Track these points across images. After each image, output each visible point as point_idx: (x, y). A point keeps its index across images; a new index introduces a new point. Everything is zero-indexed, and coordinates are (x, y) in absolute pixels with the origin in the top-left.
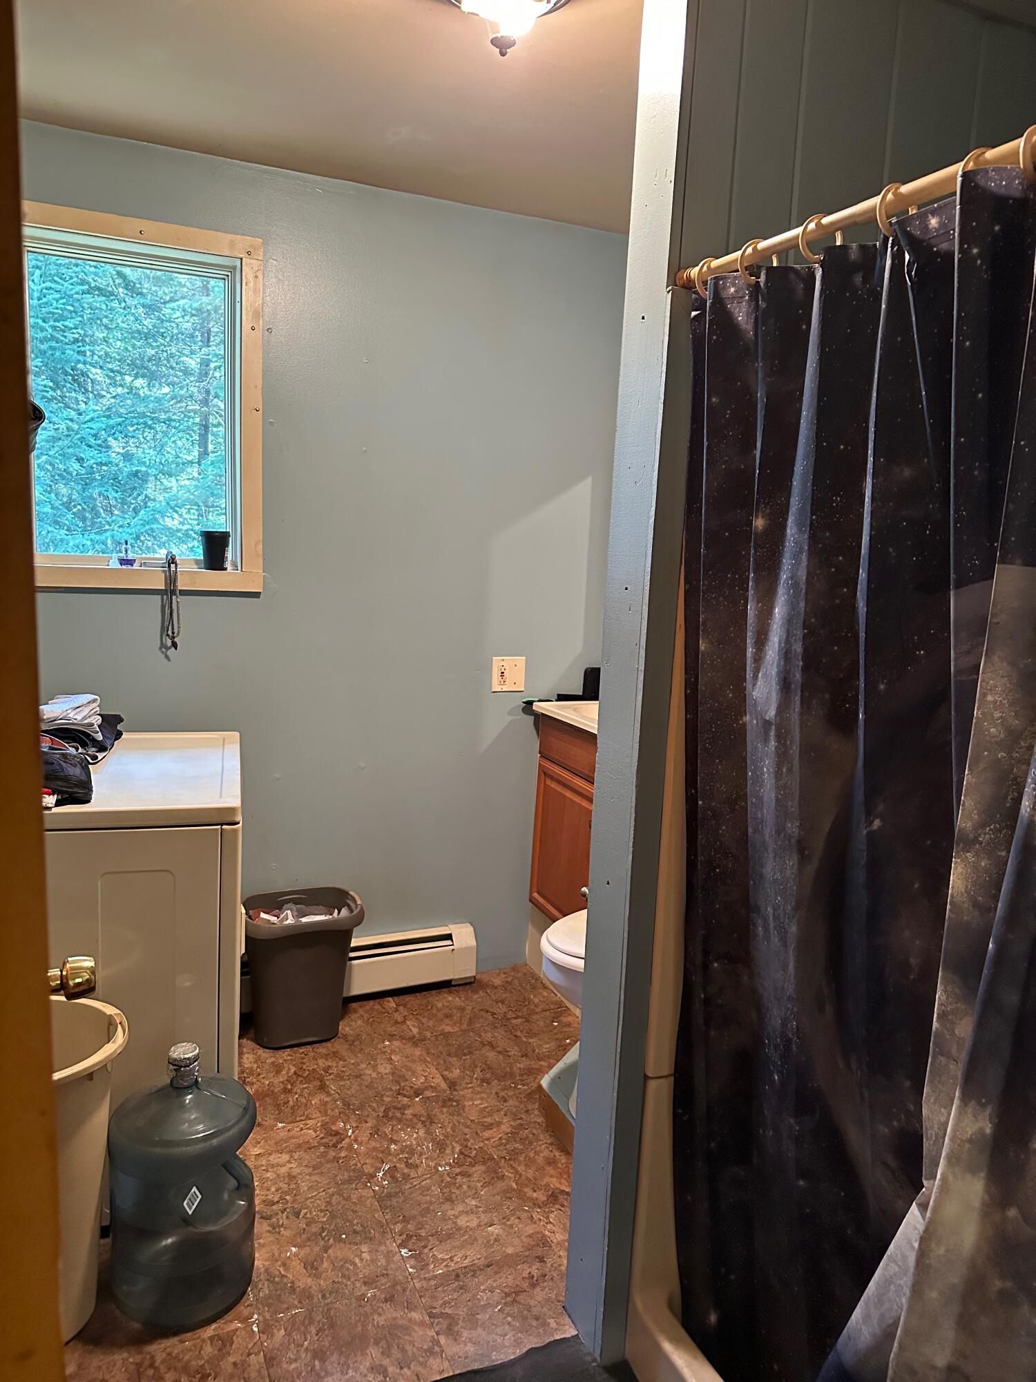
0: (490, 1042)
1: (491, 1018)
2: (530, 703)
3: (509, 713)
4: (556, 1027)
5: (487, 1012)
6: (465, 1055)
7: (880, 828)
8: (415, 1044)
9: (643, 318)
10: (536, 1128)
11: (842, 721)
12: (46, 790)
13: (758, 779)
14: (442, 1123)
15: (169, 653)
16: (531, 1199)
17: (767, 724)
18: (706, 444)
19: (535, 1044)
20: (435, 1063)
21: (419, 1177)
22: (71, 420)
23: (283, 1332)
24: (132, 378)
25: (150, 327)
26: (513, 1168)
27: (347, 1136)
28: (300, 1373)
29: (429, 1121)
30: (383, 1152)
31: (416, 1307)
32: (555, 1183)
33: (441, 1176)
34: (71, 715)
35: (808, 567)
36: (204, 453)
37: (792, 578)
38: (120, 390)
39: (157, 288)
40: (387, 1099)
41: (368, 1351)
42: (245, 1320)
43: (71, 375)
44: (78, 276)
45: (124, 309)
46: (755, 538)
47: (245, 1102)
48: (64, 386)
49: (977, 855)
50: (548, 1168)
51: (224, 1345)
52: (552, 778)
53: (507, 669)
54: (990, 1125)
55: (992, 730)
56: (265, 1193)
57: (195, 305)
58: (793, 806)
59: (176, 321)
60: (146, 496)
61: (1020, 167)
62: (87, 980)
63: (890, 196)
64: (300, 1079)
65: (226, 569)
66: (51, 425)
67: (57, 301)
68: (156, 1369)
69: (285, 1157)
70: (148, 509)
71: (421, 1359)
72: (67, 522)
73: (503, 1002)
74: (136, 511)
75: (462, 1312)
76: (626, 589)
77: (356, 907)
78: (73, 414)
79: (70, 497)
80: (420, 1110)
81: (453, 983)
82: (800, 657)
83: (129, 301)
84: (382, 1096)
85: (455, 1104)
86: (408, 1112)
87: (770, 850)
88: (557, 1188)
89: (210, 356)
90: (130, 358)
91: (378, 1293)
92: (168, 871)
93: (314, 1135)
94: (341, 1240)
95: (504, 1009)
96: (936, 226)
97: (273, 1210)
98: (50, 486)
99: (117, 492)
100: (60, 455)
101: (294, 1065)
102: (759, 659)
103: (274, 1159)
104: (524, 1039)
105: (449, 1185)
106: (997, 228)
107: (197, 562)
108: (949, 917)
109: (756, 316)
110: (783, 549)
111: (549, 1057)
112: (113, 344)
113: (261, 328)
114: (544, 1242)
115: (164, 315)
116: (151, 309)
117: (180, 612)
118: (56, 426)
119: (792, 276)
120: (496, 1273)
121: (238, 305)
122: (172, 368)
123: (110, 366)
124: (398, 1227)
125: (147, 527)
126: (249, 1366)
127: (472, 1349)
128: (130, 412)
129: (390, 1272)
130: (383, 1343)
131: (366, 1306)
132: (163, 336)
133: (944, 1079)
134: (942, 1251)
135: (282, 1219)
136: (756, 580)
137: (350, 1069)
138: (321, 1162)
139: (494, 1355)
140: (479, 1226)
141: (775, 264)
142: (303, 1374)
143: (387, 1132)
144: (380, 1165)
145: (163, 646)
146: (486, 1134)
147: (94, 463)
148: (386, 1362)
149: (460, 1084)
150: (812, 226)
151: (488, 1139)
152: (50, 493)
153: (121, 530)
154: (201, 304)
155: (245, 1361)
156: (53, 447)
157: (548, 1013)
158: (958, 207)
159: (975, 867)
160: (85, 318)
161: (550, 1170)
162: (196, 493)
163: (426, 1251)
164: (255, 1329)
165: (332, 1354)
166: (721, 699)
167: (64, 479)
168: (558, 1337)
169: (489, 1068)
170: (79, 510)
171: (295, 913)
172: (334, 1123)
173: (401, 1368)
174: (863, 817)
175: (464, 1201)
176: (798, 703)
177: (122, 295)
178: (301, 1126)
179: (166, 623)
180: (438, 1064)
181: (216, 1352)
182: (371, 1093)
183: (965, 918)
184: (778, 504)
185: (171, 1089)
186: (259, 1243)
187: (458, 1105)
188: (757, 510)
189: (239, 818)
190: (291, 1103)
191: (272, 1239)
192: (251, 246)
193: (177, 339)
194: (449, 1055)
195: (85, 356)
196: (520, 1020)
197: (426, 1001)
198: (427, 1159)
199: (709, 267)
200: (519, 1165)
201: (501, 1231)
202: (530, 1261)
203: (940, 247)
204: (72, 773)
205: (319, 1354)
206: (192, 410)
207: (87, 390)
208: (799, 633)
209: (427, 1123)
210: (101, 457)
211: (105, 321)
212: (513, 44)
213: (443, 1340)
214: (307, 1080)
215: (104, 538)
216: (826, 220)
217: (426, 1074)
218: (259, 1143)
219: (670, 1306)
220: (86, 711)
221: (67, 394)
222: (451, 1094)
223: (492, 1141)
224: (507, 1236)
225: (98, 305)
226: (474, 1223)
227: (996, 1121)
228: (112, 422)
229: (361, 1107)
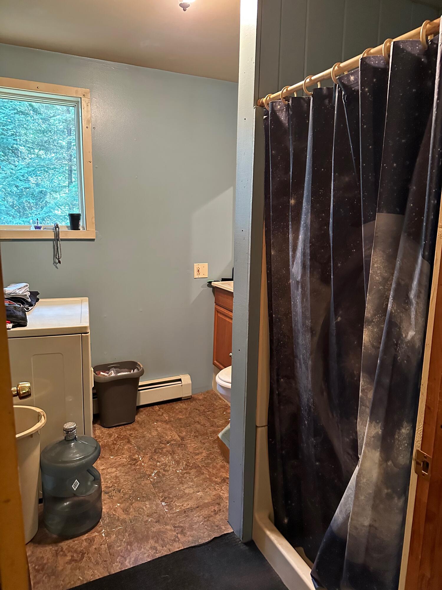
0: (198, 421)
1: (198, 412)
2: (210, 282)
3: (202, 287)
4: (225, 414)
5: (197, 409)
6: (188, 427)
7: (340, 321)
8: (167, 423)
9: (245, 119)
10: (217, 454)
11: (325, 280)
12: (8, 321)
13: (295, 305)
14: (178, 454)
15: (57, 265)
16: (215, 481)
17: (298, 282)
18: (271, 170)
19: (216, 421)
20: (175, 430)
21: (169, 475)
22: (12, 169)
23: (115, 536)
24: (38, 151)
25: (45, 128)
26: (207, 470)
27: (139, 460)
28: (122, 551)
29: (173, 453)
30: (154, 466)
31: (168, 524)
32: (224, 475)
33: (178, 474)
34: (17, 292)
35: (311, 218)
36: (71, 182)
37: (305, 223)
38: (33, 156)
39: (47, 111)
40: (155, 445)
41: (149, 542)
42: (99, 532)
43: (11, 150)
44: (12, 107)
45: (33, 120)
46: (291, 208)
47: (96, 446)
48: (8, 155)
49: (373, 327)
50: (221, 469)
51: (91, 541)
52: (221, 313)
53: (200, 268)
54: (381, 430)
55: (377, 278)
56: (106, 483)
57: (64, 118)
58: (308, 314)
59: (56, 125)
60: (46, 202)
61: (383, 56)
62: (28, 391)
63: (336, 68)
64: (120, 439)
65: (80, 229)
66: (4, 171)
67: (4, 117)
68: (64, 552)
69: (114, 469)
70: (47, 207)
71: (171, 543)
72: (12, 214)
73: (203, 405)
74: (42, 208)
75: (187, 525)
76: (242, 231)
77: (141, 369)
78: (13, 167)
79: (13, 202)
80: (169, 449)
81: (183, 399)
82: (309, 255)
83: (35, 117)
84: (153, 444)
85: (183, 446)
86: (164, 450)
87: (301, 333)
88: (225, 477)
89: (72, 140)
90: (37, 142)
91: (153, 520)
92: (60, 353)
93: (126, 460)
94: (137, 500)
95: (204, 408)
96: (353, 80)
97: (109, 490)
98: (4, 198)
99: (33, 200)
100: (8, 184)
101: (117, 434)
102: (294, 256)
103: (109, 470)
104: (212, 419)
105: (181, 477)
106: (375, 80)
107: (67, 227)
108: (363, 352)
109: (289, 117)
110: (302, 212)
111: (222, 426)
112: (29, 136)
113: (90, 127)
114: (220, 497)
115: (50, 123)
116: (45, 120)
117: (61, 248)
118: (6, 172)
119: (302, 101)
120: (201, 510)
121: (80, 118)
122: (55, 146)
123: (28, 145)
124: (161, 495)
125: (47, 215)
126: (101, 549)
127: (191, 539)
128: (37, 165)
129: (157, 511)
130: (155, 538)
131: (148, 524)
132: (50, 132)
133: (364, 415)
134: (365, 480)
135: (114, 493)
136: (292, 225)
137: (140, 434)
138: (129, 471)
139: (200, 541)
140: (194, 492)
141: (295, 96)
142: (123, 551)
143: (156, 458)
144: (153, 471)
145: (54, 262)
146: (196, 457)
147: (23, 188)
148: (156, 545)
149: (186, 438)
150: (308, 80)
151: (197, 459)
152: (4, 201)
153: (36, 216)
154: (67, 117)
155: (100, 547)
156: (5, 181)
157: (221, 409)
158: (360, 72)
159: (372, 332)
160: (16, 125)
161: (222, 470)
162: (67, 199)
163: (172, 503)
164: (103, 535)
165: (135, 543)
166: (281, 274)
167: (10, 195)
168: (225, 533)
169: (198, 431)
170: (17, 208)
171: (115, 372)
172: (134, 455)
173: (163, 547)
174: (334, 316)
175: (187, 483)
176: (309, 273)
177: (32, 114)
178: (120, 457)
179: (56, 253)
180: (177, 431)
181: (88, 544)
182: (149, 443)
183: (369, 351)
184: (299, 194)
185: (65, 441)
186: (104, 503)
187: (185, 446)
188: (291, 197)
189: (89, 331)
190: (116, 449)
191: (110, 501)
192: (85, 92)
193: (57, 133)
194: (181, 427)
195: (17, 141)
196: (210, 412)
197: (171, 406)
198: (172, 468)
199: (270, 98)
200: (210, 469)
201: (203, 494)
202: (214, 505)
203: (355, 88)
204: (18, 314)
205: (130, 543)
206: (64, 164)
207: (18, 156)
208: (308, 245)
209: (172, 454)
210: (26, 185)
211: (25, 126)
212: (188, 6)
213: (179, 536)
214: (122, 439)
215: (29, 220)
216: (313, 78)
217: (172, 435)
218: (103, 464)
219: (270, 518)
220: (23, 290)
221: (10, 158)
222: (182, 442)
223: (199, 460)
224: (205, 496)
225: (22, 119)
226: (192, 491)
227: (383, 428)
228: (30, 170)
229: (145, 449)
